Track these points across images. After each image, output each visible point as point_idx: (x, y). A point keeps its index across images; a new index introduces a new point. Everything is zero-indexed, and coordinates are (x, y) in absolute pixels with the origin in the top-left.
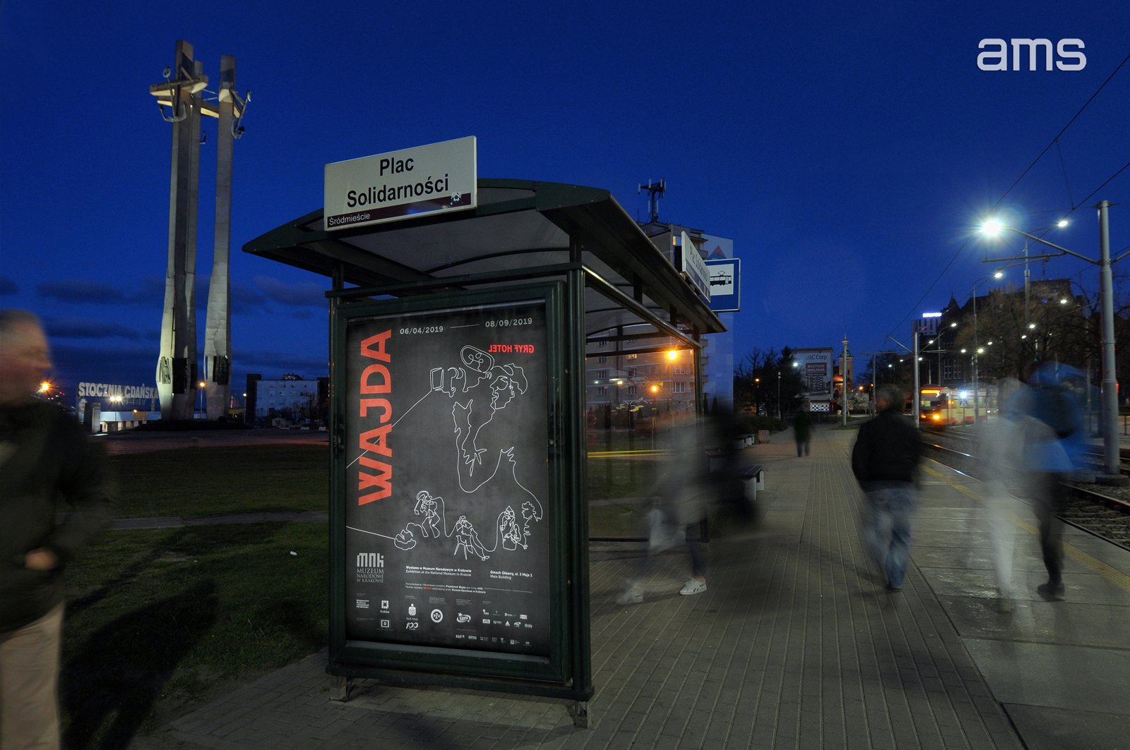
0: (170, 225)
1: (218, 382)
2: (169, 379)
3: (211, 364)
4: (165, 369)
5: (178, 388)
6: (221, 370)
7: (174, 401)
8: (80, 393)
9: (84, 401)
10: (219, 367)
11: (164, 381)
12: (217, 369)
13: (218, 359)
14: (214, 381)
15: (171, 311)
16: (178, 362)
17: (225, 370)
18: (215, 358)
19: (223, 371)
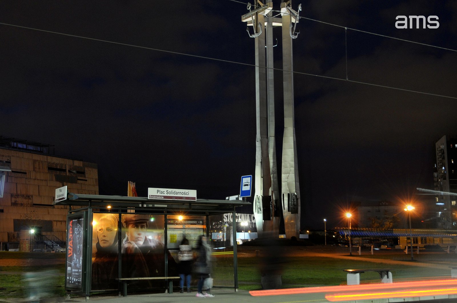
0: (257, 107)
1: (291, 212)
2: (261, 210)
3: (286, 198)
4: (258, 204)
5: (266, 216)
6: (293, 203)
7: (264, 225)
8: (224, 219)
9: (227, 225)
10: (291, 201)
11: (258, 212)
12: (290, 202)
13: (290, 196)
14: (289, 211)
15: (260, 164)
16: (266, 199)
17: (295, 203)
18: (289, 194)
19: (294, 204)
